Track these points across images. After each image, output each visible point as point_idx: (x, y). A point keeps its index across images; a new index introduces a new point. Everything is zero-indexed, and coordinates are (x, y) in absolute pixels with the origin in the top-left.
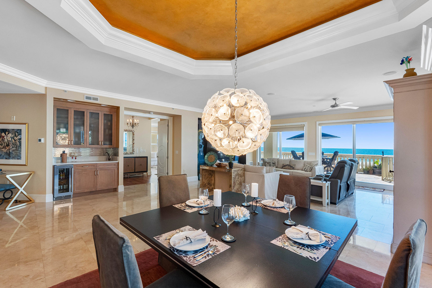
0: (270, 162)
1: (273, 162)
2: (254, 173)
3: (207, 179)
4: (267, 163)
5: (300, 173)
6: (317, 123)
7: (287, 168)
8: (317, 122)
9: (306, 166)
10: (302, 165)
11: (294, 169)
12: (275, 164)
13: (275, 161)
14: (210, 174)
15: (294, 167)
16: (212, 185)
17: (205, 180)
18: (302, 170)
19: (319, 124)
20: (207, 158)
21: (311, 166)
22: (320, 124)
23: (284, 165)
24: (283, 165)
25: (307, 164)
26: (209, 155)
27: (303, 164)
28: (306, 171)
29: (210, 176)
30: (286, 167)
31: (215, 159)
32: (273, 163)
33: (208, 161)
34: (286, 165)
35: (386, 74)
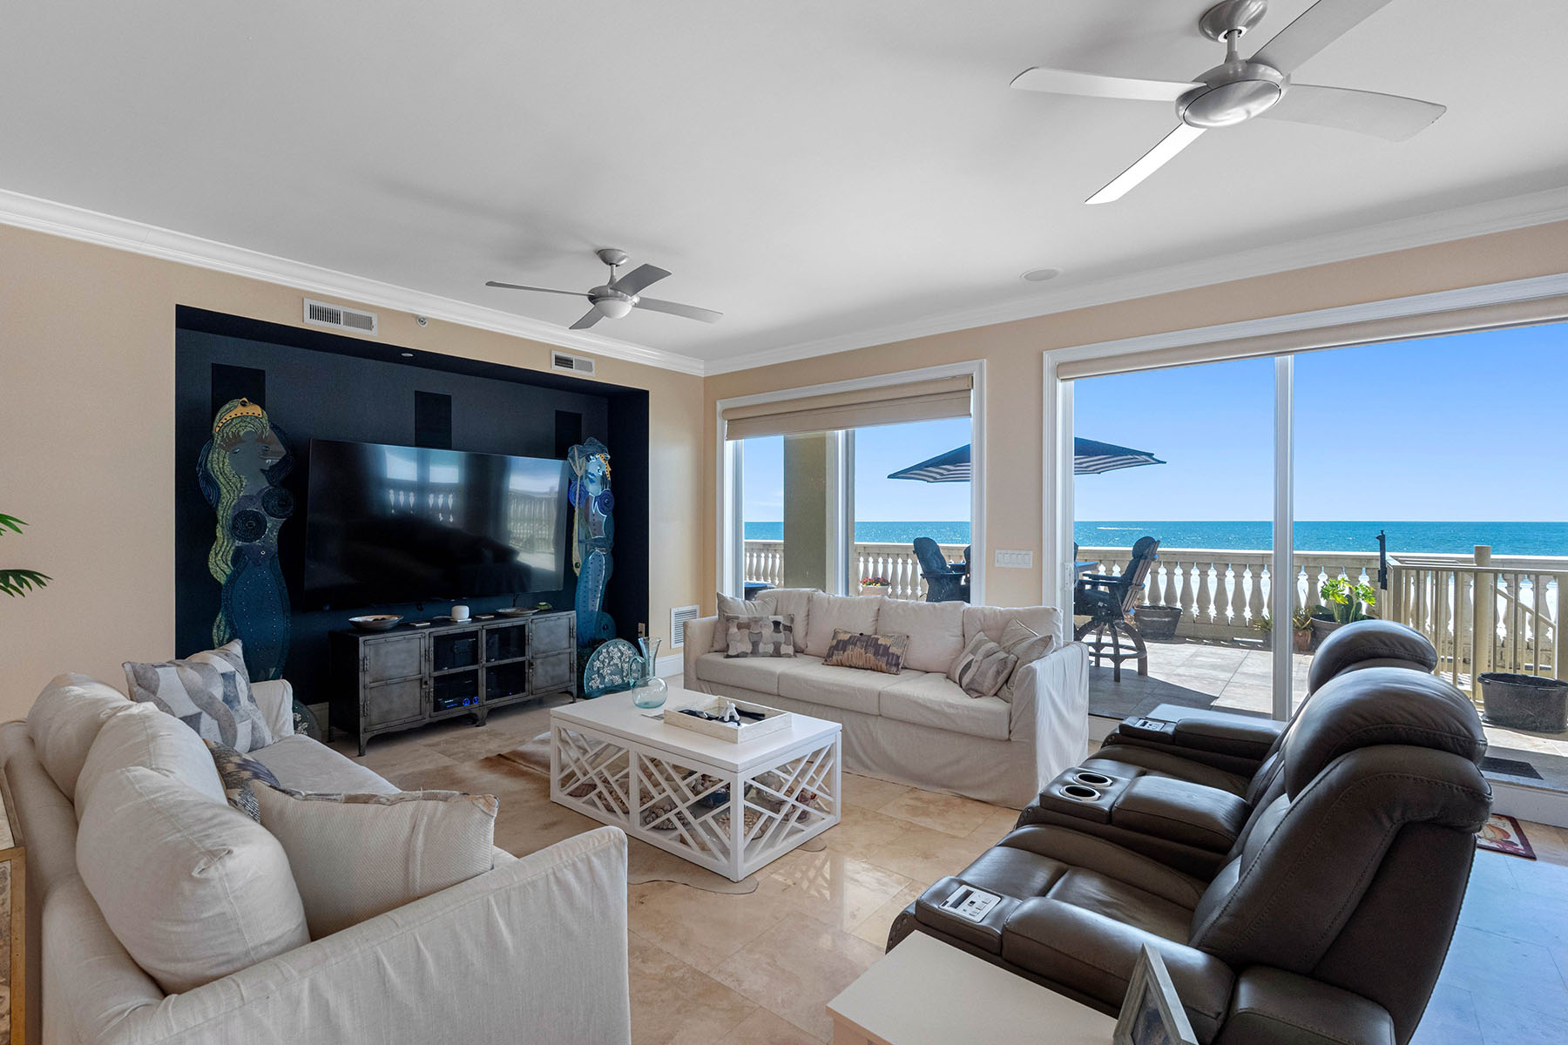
0: (756, 621)
1: (780, 618)
4: (740, 627)
6: (1049, 360)
7: (854, 662)
8: (1046, 356)
9: (973, 652)
10: (951, 640)
11: (897, 665)
12: (789, 629)
13: (791, 611)
15: (898, 652)
18: (947, 680)
19: (1060, 365)
21: (1002, 655)
22: (1063, 370)
23: (839, 642)
24: (834, 638)
27: (957, 631)
28: (966, 692)
30: (854, 653)
32: (777, 624)
34: (852, 641)
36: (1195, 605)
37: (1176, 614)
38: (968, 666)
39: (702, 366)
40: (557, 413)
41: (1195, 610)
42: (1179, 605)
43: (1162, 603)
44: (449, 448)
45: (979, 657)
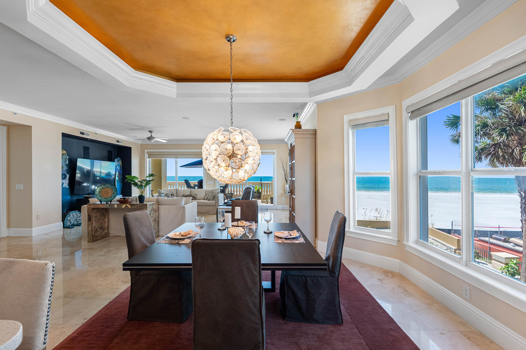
0: (168, 194)
2: (169, 206)
3: (98, 222)
5: (203, 203)
9: (207, 195)
10: (204, 195)
12: (173, 195)
13: (173, 192)
14: (103, 215)
15: (196, 197)
16: (106, 229)
17: (96, 223)
18: (204, 200)
20: (99, 192)
21: (213, 195)
25: (209, 193)
26: (102, 188)
27: (205, 193)
28: (208, 200)
29: (103, 217)
31: (114, 193)
32: (171, 194)
33: (101, 196)
34: (187, 196)
35: (280, 120)
36: (235, 192)
37: (232, 194)
38: (208, 197)
39: (141, 142)
40: (108, 151)
41: (235, 193)
42: (233, 192)
43: (230, 192)
44: (89, 159)
45: (209, 196)
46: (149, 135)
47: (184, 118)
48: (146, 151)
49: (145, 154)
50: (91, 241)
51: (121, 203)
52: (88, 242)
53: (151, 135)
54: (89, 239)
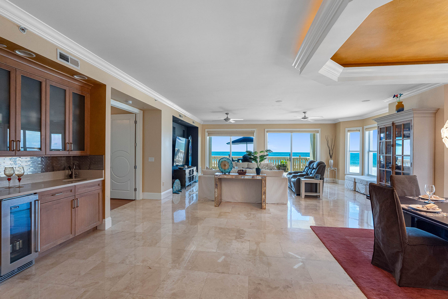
6: (266, 130)
26: (222, 161)
31: (230, 166)
33: (222, 168)
35: (363, 101)
40: (183, 130)
46: (225, 116)
47: (276, 101)
48: (206, 130)
49: (206, 133)
50: (217, 206)
51: (239, 174)
52: (215, 206)
53: (227, 116)
54: (215, 204)
